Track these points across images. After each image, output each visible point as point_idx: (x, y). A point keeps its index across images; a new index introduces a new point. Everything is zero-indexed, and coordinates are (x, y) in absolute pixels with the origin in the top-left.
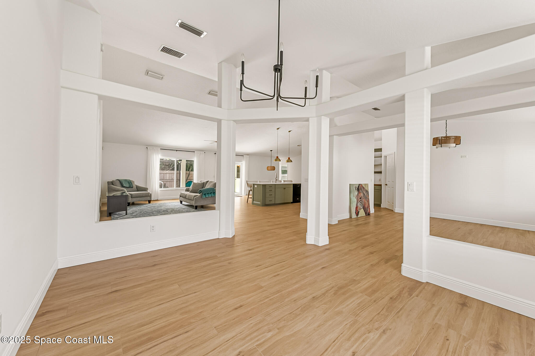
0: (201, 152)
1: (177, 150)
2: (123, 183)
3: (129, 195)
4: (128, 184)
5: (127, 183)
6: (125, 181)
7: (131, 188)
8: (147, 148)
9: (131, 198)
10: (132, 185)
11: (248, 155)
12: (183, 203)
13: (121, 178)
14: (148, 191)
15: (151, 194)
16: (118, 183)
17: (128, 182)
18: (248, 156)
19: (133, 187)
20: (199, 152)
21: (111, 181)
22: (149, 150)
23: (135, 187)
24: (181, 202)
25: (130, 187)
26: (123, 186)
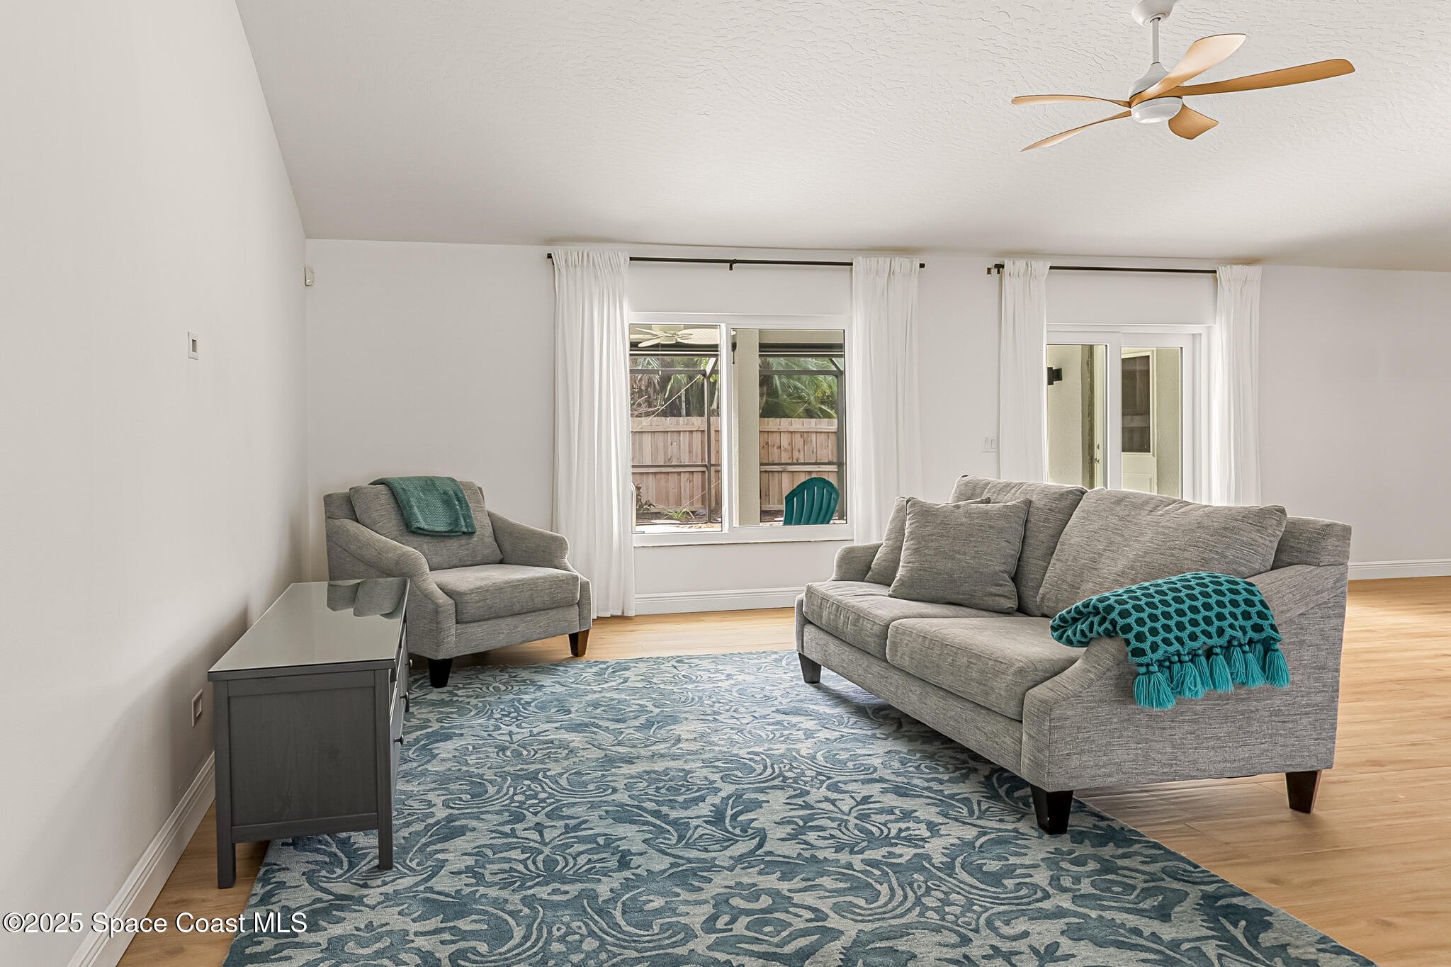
0: (900, 263)
1: (732, 263)
2: (413, 502)
3: (442, 598)
4: (440, 509)
5: (439, 504)
6: (423, 490)
7: (464, 540)
8: (549, 256)
9: (457, 622)
10: (467, 516)
11: (1250, 261)
12: (828, 677)
13: (393, 470)
14: (567, 561)
15: (585, 587)
16: (382, 506)
17: (445, 493)
18: (1254, 272)
19: (471, 534)
20: (883, 262)
21: (344, 494)
22: (563, 270)
23: (484, 530)
24: (811, 670)
25: (451, 534)
26: (410, 529)
